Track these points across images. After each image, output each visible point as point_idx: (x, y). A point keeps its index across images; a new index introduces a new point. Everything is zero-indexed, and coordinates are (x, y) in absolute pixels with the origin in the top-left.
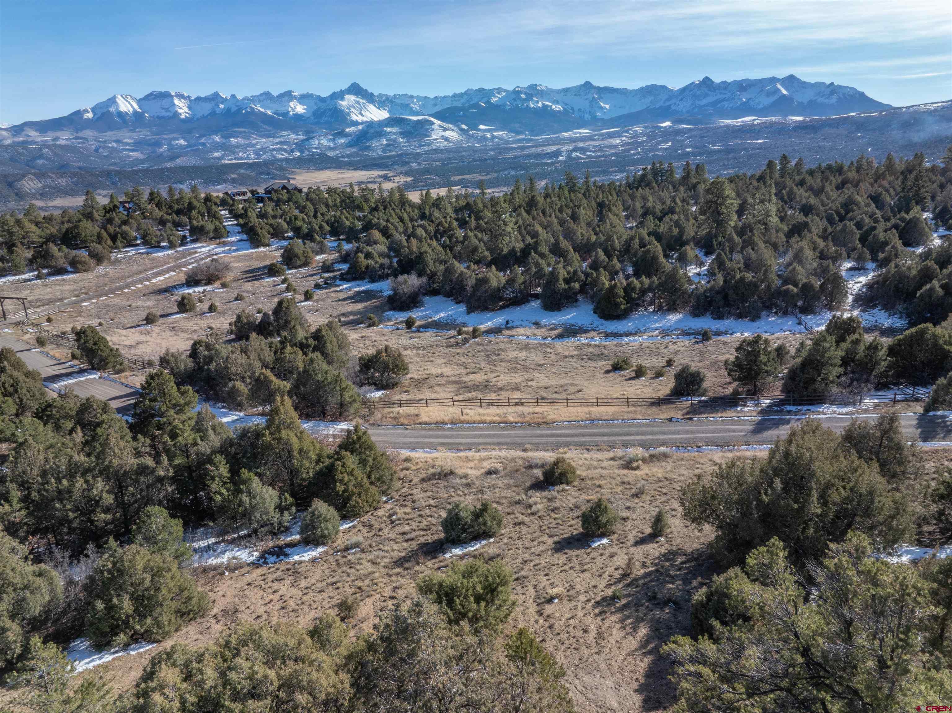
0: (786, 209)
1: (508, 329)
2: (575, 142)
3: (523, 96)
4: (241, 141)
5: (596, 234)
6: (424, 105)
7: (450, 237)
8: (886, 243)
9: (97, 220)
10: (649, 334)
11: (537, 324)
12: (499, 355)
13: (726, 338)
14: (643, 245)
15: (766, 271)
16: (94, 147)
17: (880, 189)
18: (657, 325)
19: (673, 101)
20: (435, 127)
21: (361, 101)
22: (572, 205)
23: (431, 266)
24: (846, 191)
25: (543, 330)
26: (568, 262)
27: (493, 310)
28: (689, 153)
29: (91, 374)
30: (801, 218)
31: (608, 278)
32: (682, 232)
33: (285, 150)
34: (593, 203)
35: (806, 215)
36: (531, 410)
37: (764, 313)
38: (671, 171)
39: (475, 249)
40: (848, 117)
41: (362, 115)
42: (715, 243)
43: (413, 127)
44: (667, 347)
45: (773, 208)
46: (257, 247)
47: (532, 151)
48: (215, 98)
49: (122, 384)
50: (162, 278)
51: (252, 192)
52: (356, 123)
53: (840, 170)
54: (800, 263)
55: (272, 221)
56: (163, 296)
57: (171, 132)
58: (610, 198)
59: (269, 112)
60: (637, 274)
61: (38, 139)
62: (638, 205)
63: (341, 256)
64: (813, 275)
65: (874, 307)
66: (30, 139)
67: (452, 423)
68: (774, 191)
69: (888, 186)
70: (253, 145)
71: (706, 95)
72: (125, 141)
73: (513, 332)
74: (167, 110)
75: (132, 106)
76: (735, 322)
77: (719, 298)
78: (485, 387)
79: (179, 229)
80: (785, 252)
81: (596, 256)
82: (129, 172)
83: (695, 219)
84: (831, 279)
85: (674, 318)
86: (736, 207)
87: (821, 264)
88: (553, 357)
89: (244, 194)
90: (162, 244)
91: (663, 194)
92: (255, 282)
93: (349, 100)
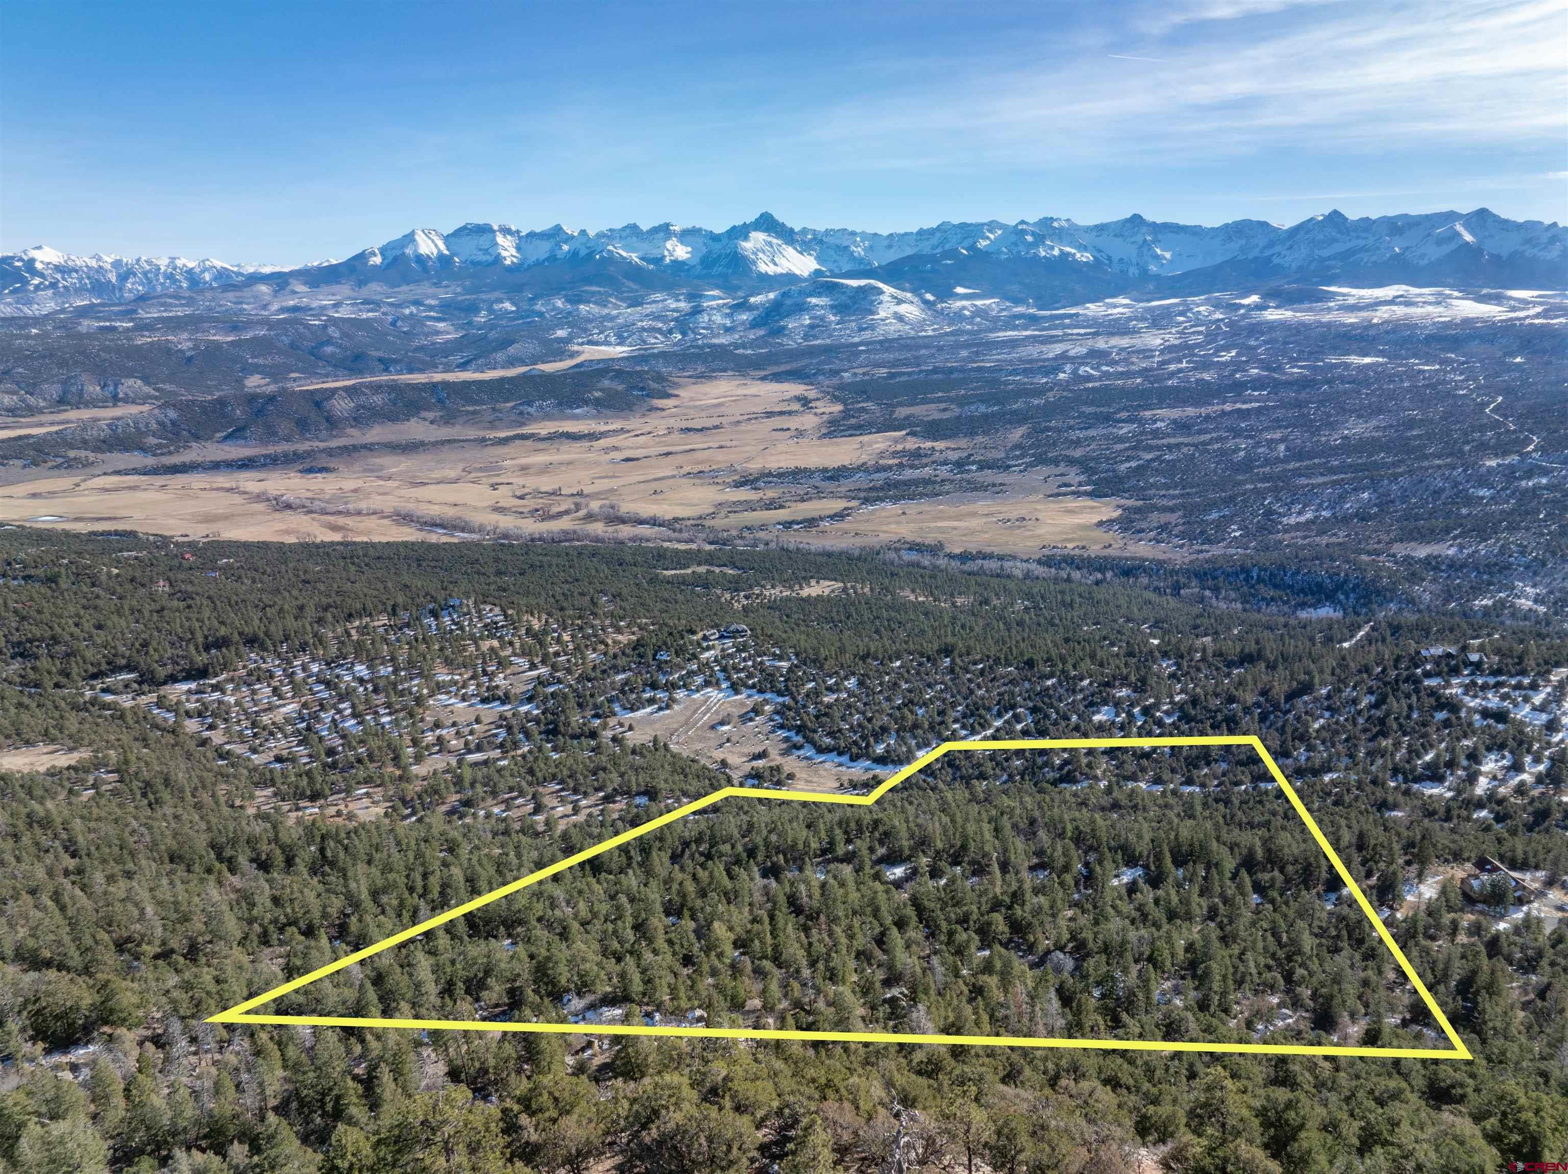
3: (1029, 238)
4: (595, 310)
6: (871, 247)
16: (389, 317)
19: (1277, 249)
20: (885, 298)
21: (775, 241)
33: (659, 330)
41: (775, 264)
43: (850, 298)
47: (1025, 352)
48: (557, 233)
52: (765, 277)
57: (493, 288)
59: (635, 257)
61: (314, 304)
66: (303, 303)
70: (613, 318)
71: (1333, 241)
72: (428, 302)
74: (486, 251)
75: (436, 246)
82: (460, 384)
93: (756, 240)
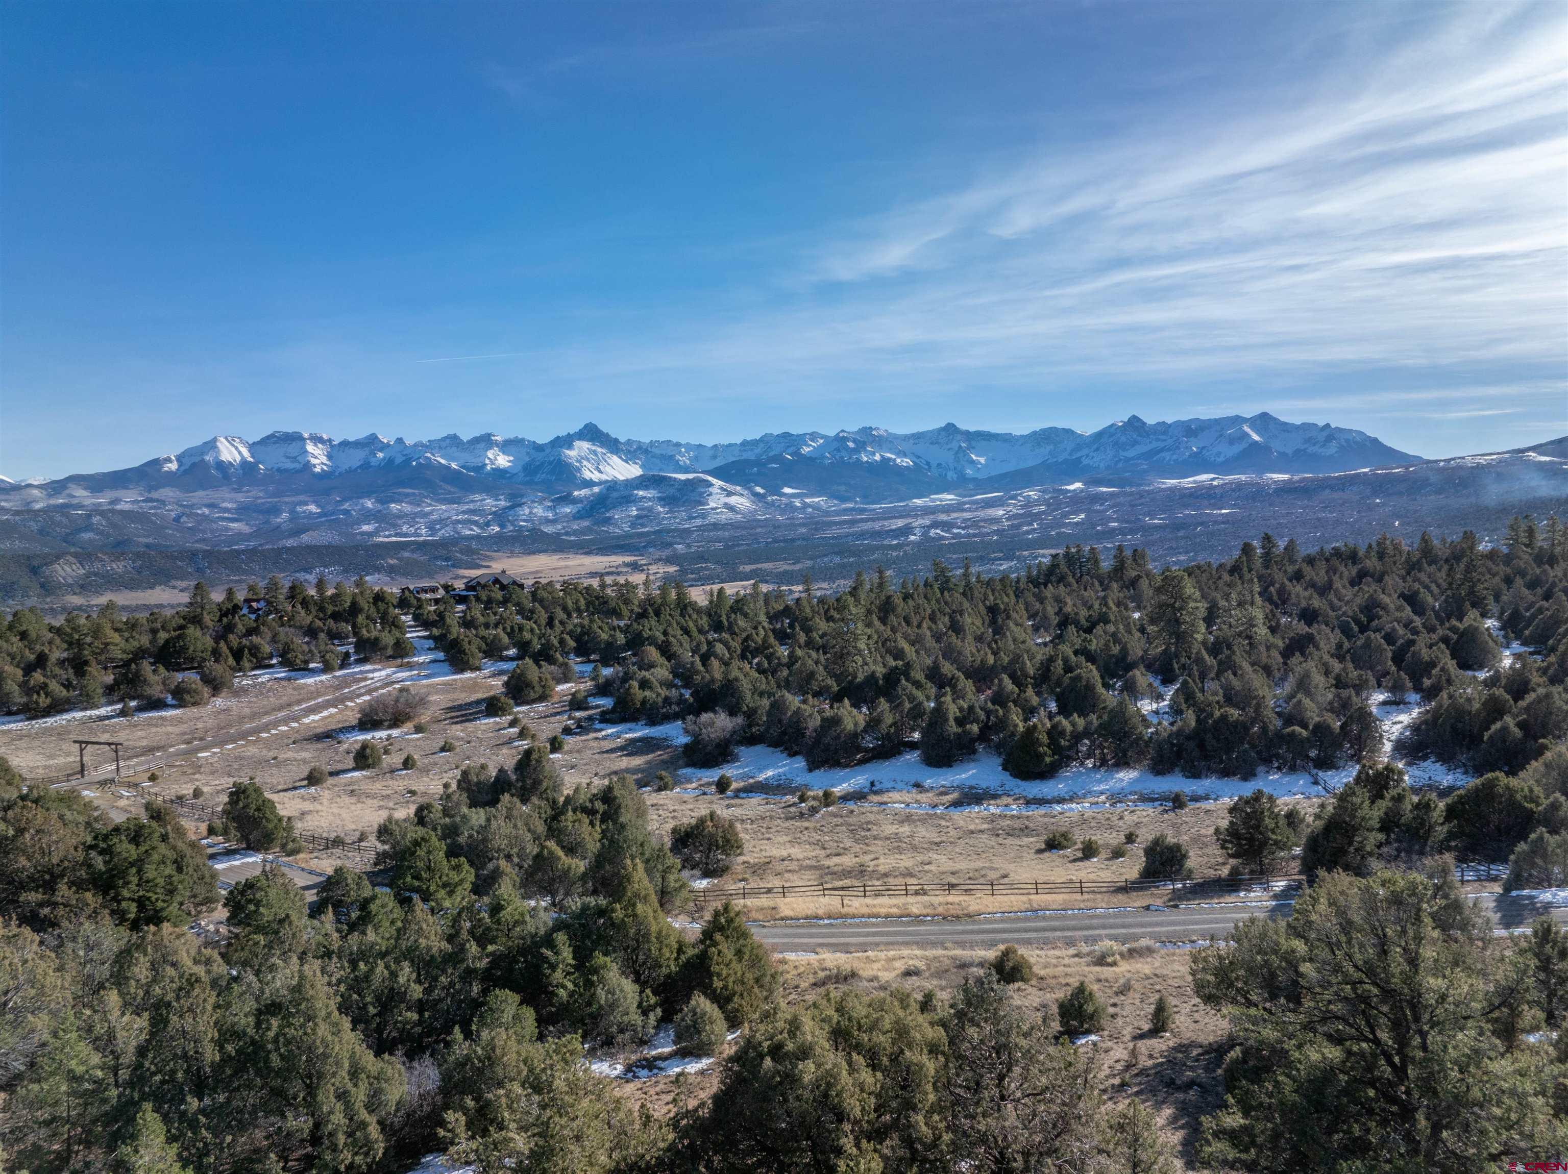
0: (1278, 615)
1: (876, 793)
2: (933, 513)
3: (851, 445)
4: (407, 508)
5: (995, 653)
6: (696, 457)
7: (769, 658)
8: (1433, 664)
9: (207, 627)
10: (1091, 800)
11: (917, 785)
12: (869, 830)
13: (1209, 805)
14: (1068, 669)
15: (1258, 706)
16: (173, 514)
17: (1416, 586)
18: (1102, 787)
19: (1085, 451)
20: (714, 490)
21: (599, 450)
22: (947, 610)
23: (749, 699)
24: (1366, 588)
25: (930, 795)
26: (958, 695)
27: (847, 766)
28: (1114, 529)
29: (246, 856)
30: (1302, 628)
31: (1021, 718)
32: (1124, 651)
33: (476, 523)
34: (981, 607)
35: (1309, 624)
36: (941, 899)
37: (1261, 769)
38: (1094, 559)
39: (812, 675)
40: (1358, 475)
41: (600, 472)
42: (1176, 666)
43: (679, 490)
44: (1121, 818)
45: (1258, 613)
46: (462, 671)
47: (866, 526)
48: (372, 442)
49: (303, 870)
50: (317, 717)
51: (446, 588)
52: (590, 484)
53: (1353, 557)
54: (1308, 693)
55: (483, 632)
56: (325, 745)
57: (297, 492)
58: (1006, 599)
59: (454, 465)
60: (1064, 710)
61: (87, 502)
62: (1051, 610)
63: (597, 686)
64: (1328, 711)
65: (1425, 758)
66: (75, 501)
67: (829, 918)
68: (1257, 589)
69: (1427, 581)
70: (427, 515)
71: (1135, 443)
72: (224, 505)
73: (885, 798)
74: (294, 459)
75: (240, 453)
76: (1218, 782)
77: (1191, 745)
78: (861, 872)
79: (336, 642)
80: (1283, 679)
81: (1000, 685)
82: (225, 552)
83: (1142, 630)
84: (1356, 715)
85: (1126, 776)
86: (1202, 612)
87: (1338, 696)
88: (953, 833)
89: (433, 590)
90: (312, 665)
91: (1086, 594)
92: (467, 724)
93: (580, 448)
